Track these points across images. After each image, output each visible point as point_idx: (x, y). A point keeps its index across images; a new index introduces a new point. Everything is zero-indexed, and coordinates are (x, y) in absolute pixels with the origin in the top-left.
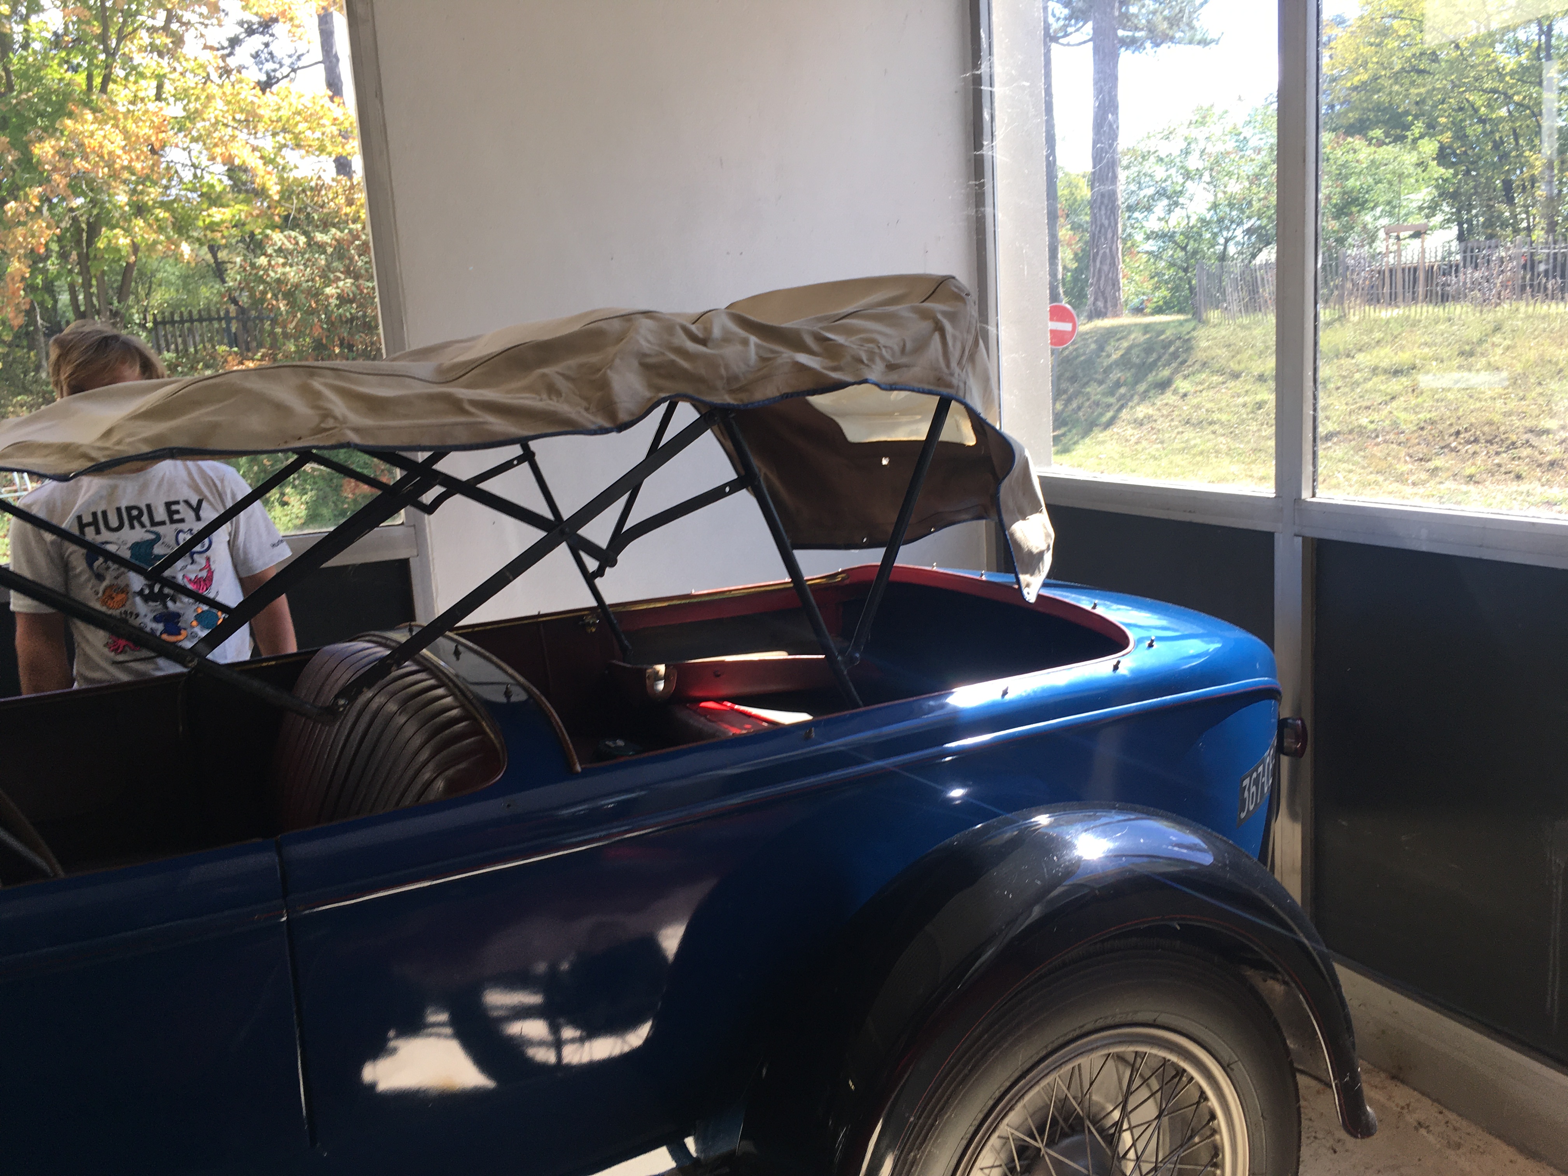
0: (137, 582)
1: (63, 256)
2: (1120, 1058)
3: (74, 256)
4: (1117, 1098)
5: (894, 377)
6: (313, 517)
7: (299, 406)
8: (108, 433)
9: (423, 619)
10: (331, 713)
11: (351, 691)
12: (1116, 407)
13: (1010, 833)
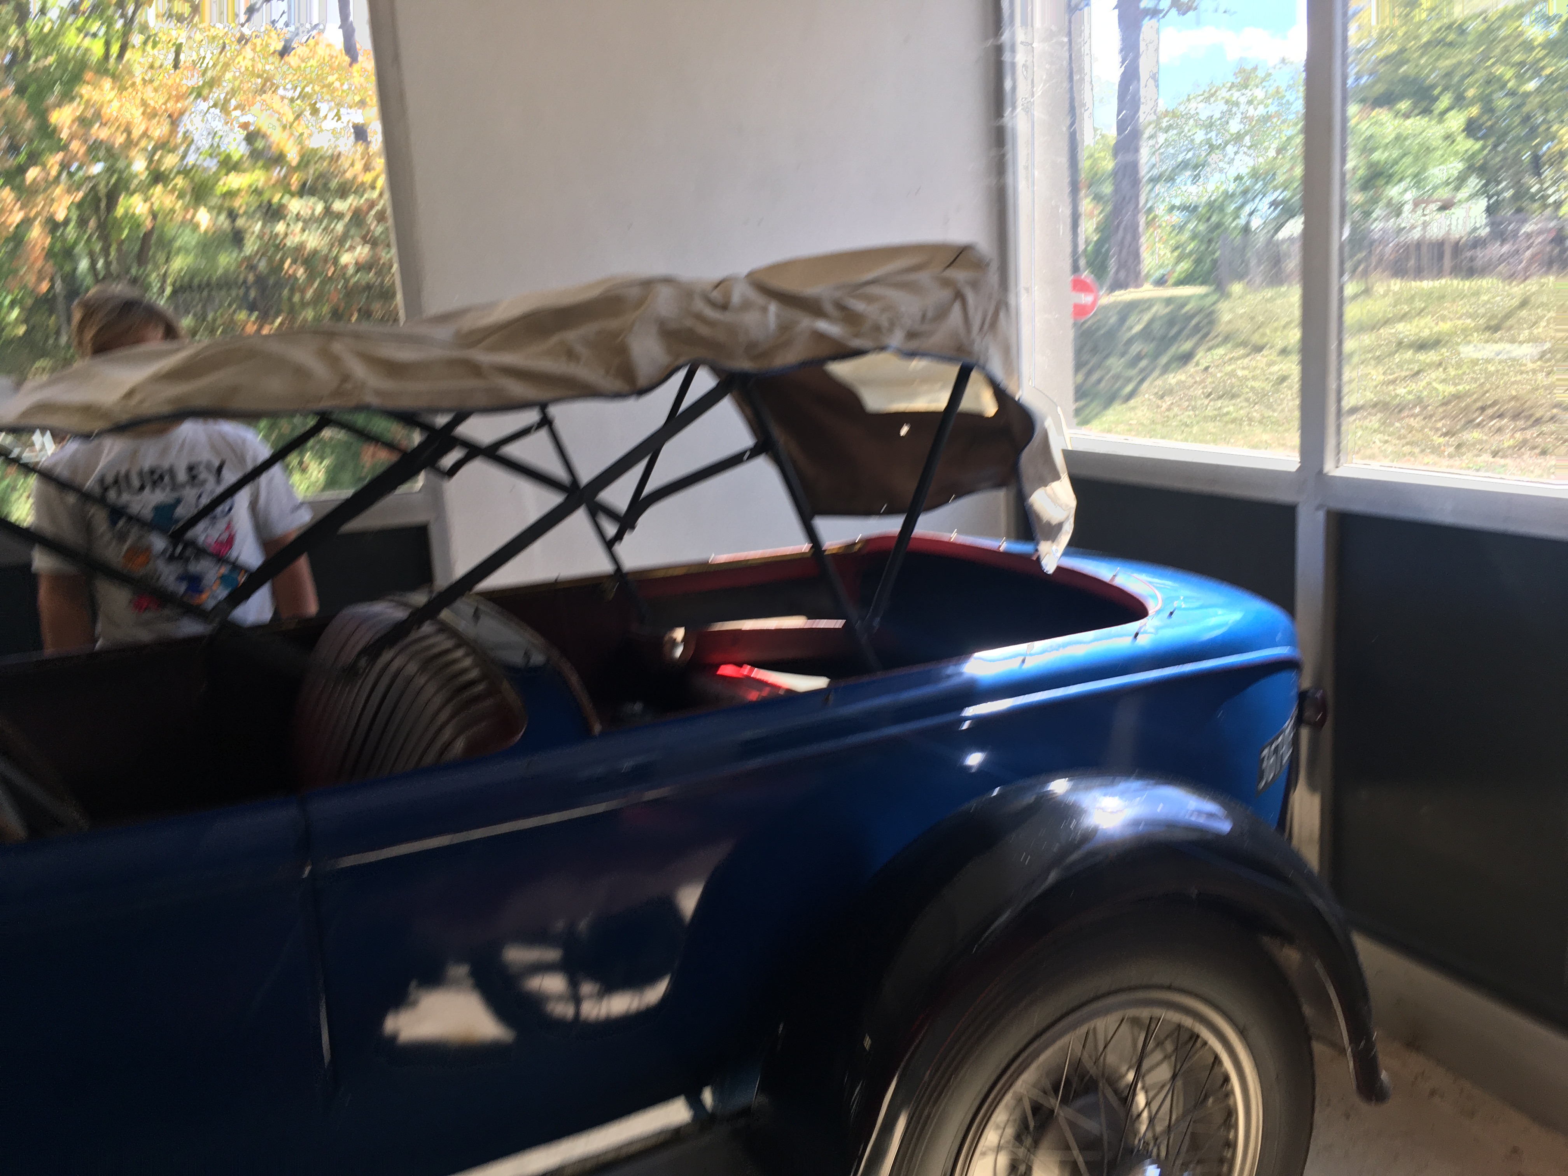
0: (159, 543)
1: (82, 223)
2: (1135, 1022)
3: (92, 223)
4: (1131, 1059)
5: (913, 345)
6: (332, 482)
7: (319, 369)
8: (130, 394)
9: (442, 582)
10: (351, 672)
11: (373, 650)
12: (1138, 379)
13: (1029, 799)
